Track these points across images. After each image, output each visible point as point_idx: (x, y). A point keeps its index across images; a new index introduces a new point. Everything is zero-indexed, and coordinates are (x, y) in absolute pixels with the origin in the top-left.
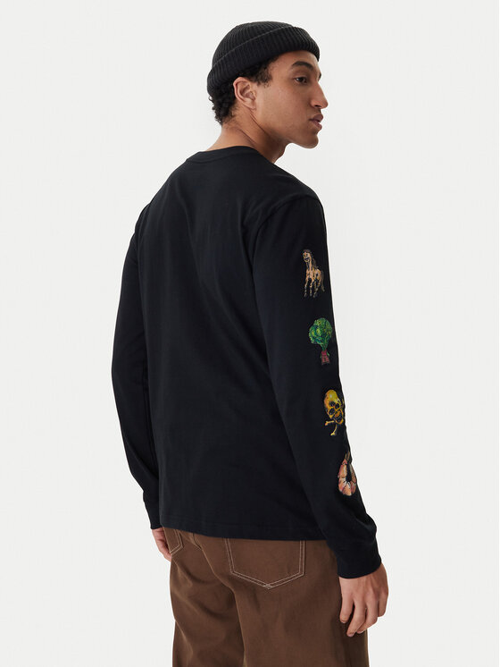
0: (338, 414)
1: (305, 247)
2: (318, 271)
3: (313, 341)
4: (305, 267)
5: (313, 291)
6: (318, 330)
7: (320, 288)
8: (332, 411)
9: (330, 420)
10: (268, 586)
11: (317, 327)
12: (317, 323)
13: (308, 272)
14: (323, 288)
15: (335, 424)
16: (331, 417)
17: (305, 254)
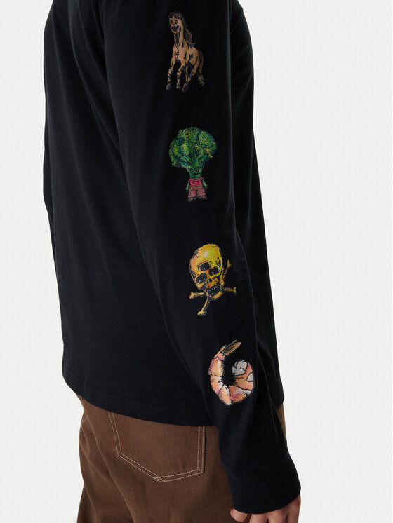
0: (213, 283)
1: (175, 9)
2: (193, 51)
3: (174, 162)
4: (170, 41)
5: (183, 81)
6: (185, 147)
7: (195, 78)
8: (202, 278)
9: (197, 290)
10: (158, 478)
11: (182, 140)
12: (183, 134)
13: (175, 49)
14: (201, 79)
15: (204, 298)
16: (199, 286)
17: (174, 19)
